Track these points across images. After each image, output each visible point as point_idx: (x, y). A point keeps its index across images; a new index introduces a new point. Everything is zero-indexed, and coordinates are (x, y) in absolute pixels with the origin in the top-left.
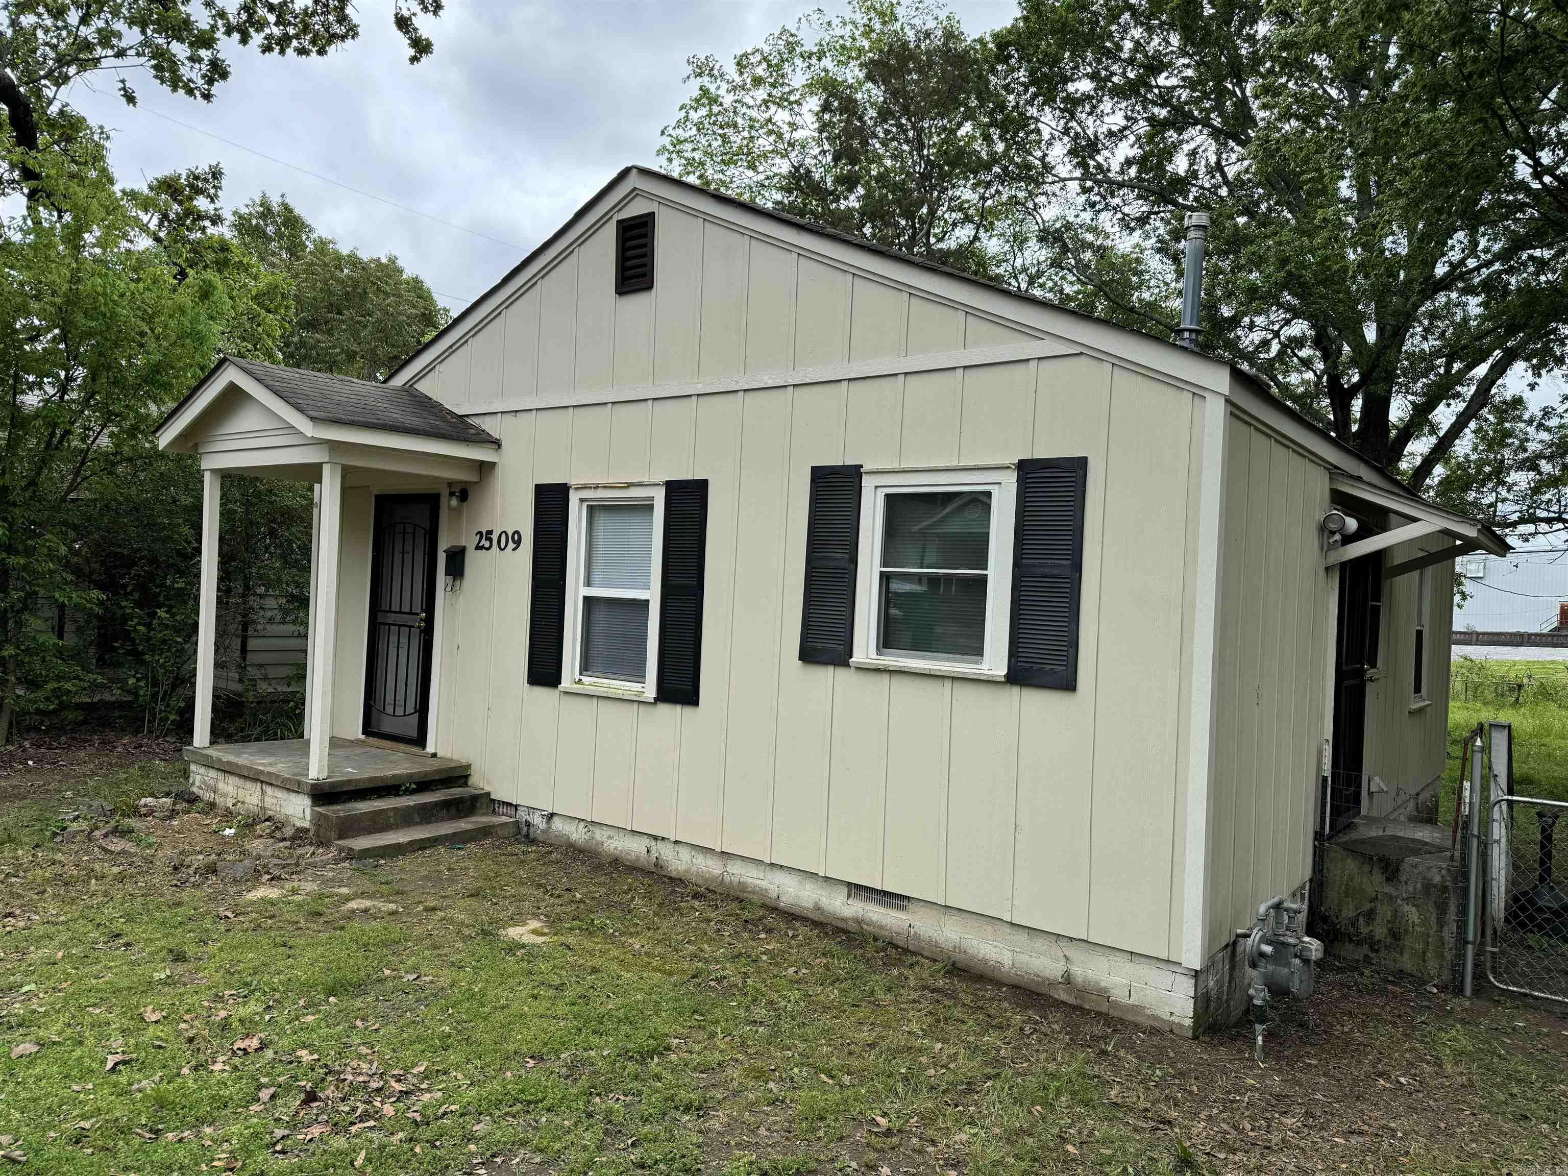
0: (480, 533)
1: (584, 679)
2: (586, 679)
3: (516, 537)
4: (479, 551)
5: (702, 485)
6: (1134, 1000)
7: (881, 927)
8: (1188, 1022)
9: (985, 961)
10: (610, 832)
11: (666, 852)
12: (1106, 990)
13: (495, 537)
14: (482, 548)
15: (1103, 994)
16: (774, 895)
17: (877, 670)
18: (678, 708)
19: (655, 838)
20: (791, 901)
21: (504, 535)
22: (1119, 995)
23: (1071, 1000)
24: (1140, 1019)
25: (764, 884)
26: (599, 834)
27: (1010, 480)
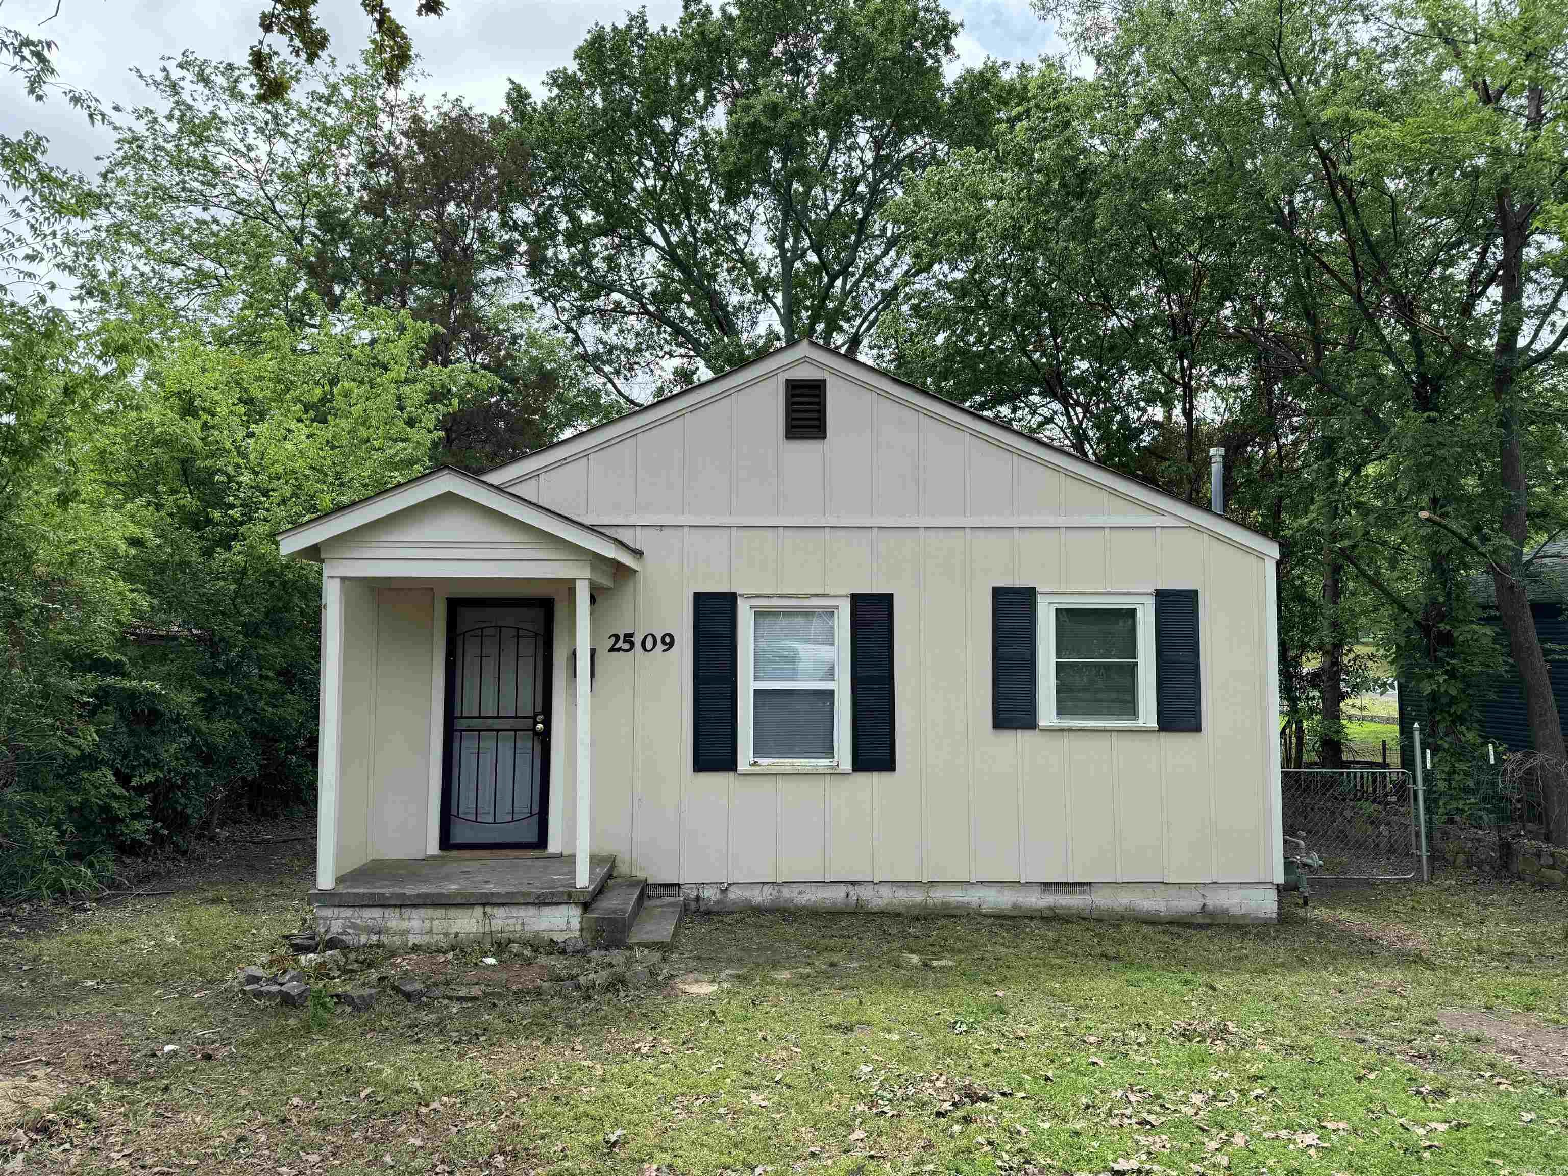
0: (617, 637)
1: (760, 761)
2: (763, 761)
3: (667, 640)
4: (615, 654)
5: (888, 599)
6: (1243, 912)
7: (1069, 908)
8: (1274, 915)
9: (1148, 912)
10: (802, 887)
11: (866, 894)
12: (1227, 909)
13: (638, 640)
14: (619, 649)
15: (1225, 912)
16: (975, 906)
17: (1062, 730)
18: (875, 774)
19: (853, 883)
20: (991, 906)
21: (650, 639)
22: (1235, 911)
23: (1208, 921)
24: (1248, 921)
25: (966, 899)
26: (786, 893)
27: (1150, 602)
